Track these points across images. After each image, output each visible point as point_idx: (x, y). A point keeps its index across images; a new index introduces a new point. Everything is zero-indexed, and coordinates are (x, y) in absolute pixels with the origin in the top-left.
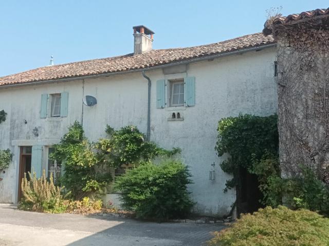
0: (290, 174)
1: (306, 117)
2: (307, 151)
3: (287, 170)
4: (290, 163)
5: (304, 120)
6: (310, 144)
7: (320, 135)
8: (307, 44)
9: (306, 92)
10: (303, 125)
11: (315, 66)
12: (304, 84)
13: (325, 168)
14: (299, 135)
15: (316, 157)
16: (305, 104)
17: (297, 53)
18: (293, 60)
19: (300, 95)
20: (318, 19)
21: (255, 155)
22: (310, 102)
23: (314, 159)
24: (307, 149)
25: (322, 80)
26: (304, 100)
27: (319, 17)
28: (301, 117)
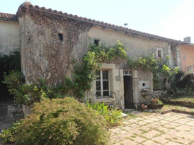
0: (32, 82)
1: (40, 55)
2: (40, 71)
3: (30, 81)
4: (31, 77)
5: (39, 57)
6: (42, 68)
7: (46, 65)
8: (41, 22)
9: (40, 44)
10: (39, 59)
11: (45, 33)
12: (40, 40)
13: (48, 79)
14: (37, 64)
15: (44, 74)
16: (39, 50)
17: (36, 25)
18: (34, 28)
19: (38, 45)
20: (49, 13)
21: (6, 73)
22: (42, 49)
23: (43, 75)
24: (40, 70)
25: (48, 40)
26: (39, 48)
27: (50, 12)
28: (38, 56)
